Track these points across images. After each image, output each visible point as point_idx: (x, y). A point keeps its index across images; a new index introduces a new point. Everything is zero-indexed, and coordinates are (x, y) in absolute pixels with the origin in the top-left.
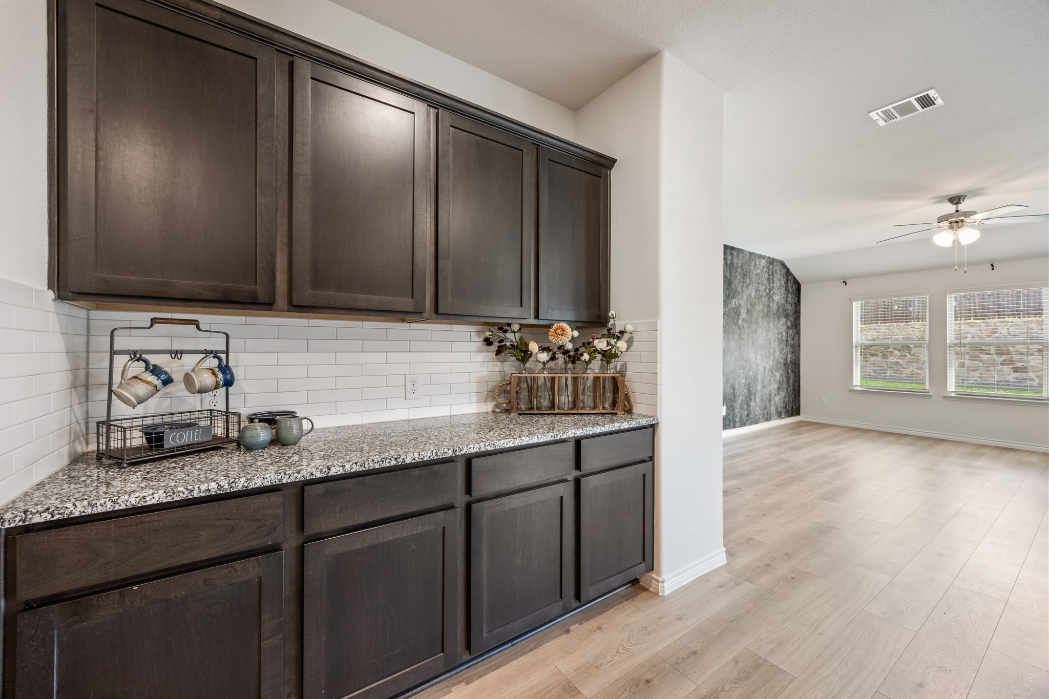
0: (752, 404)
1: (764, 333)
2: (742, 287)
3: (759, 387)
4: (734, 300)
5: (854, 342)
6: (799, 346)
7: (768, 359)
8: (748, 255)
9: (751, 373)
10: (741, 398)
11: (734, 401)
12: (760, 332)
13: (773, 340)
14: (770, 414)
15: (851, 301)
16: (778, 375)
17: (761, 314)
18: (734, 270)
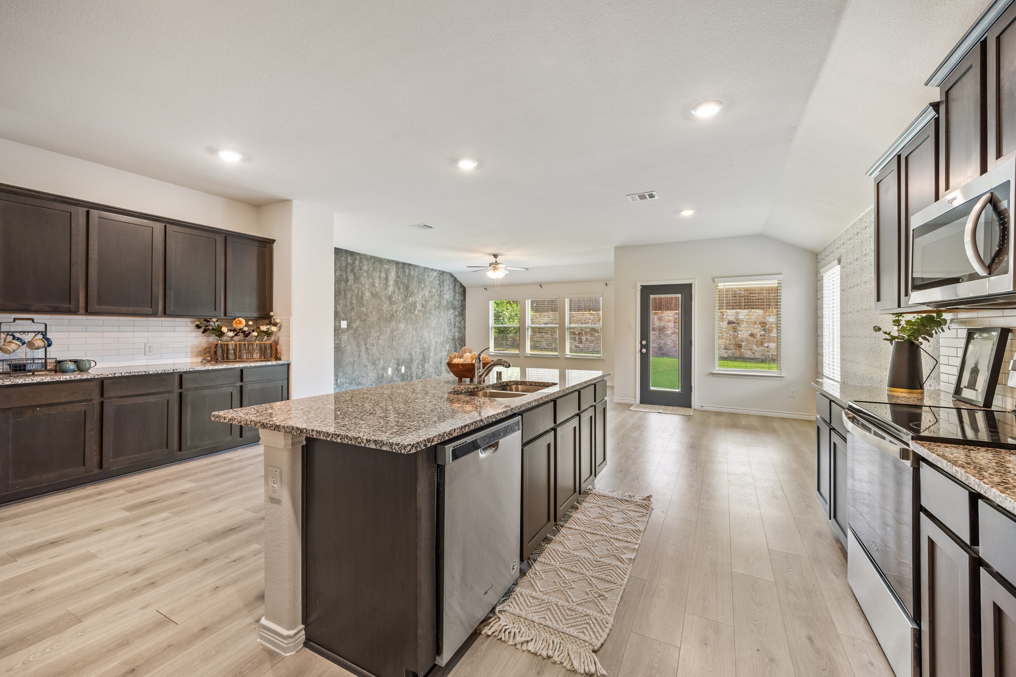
0: (426, 365)
1: (436, 320)
2: (418, 290)
3: (432, 354)
4: (411, 298)
5: (490, 325)
6: (465, 328)
7: (439, 336)
8: (422, 269)
9: (425, 345)
10: (417, 361)
11: (411, 363)
12: (433, 318)
13: (443, 323)
14: (441, 372)
15: (488, 300)
16: (447, 346)
17: (433, 307)
18: (412, 279)
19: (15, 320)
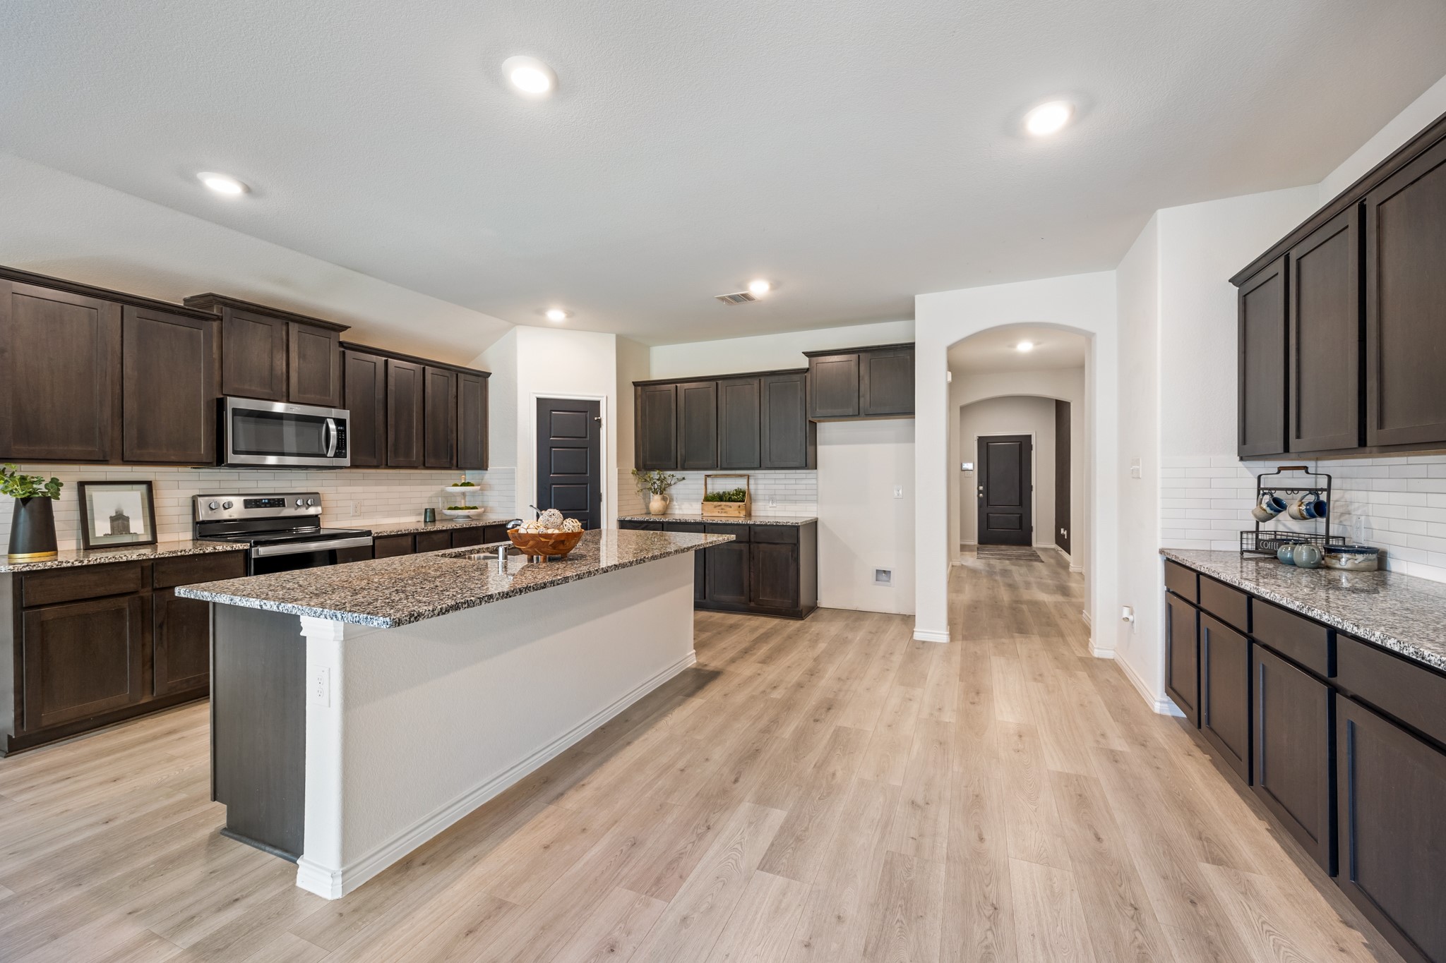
19: (1280, 469)
